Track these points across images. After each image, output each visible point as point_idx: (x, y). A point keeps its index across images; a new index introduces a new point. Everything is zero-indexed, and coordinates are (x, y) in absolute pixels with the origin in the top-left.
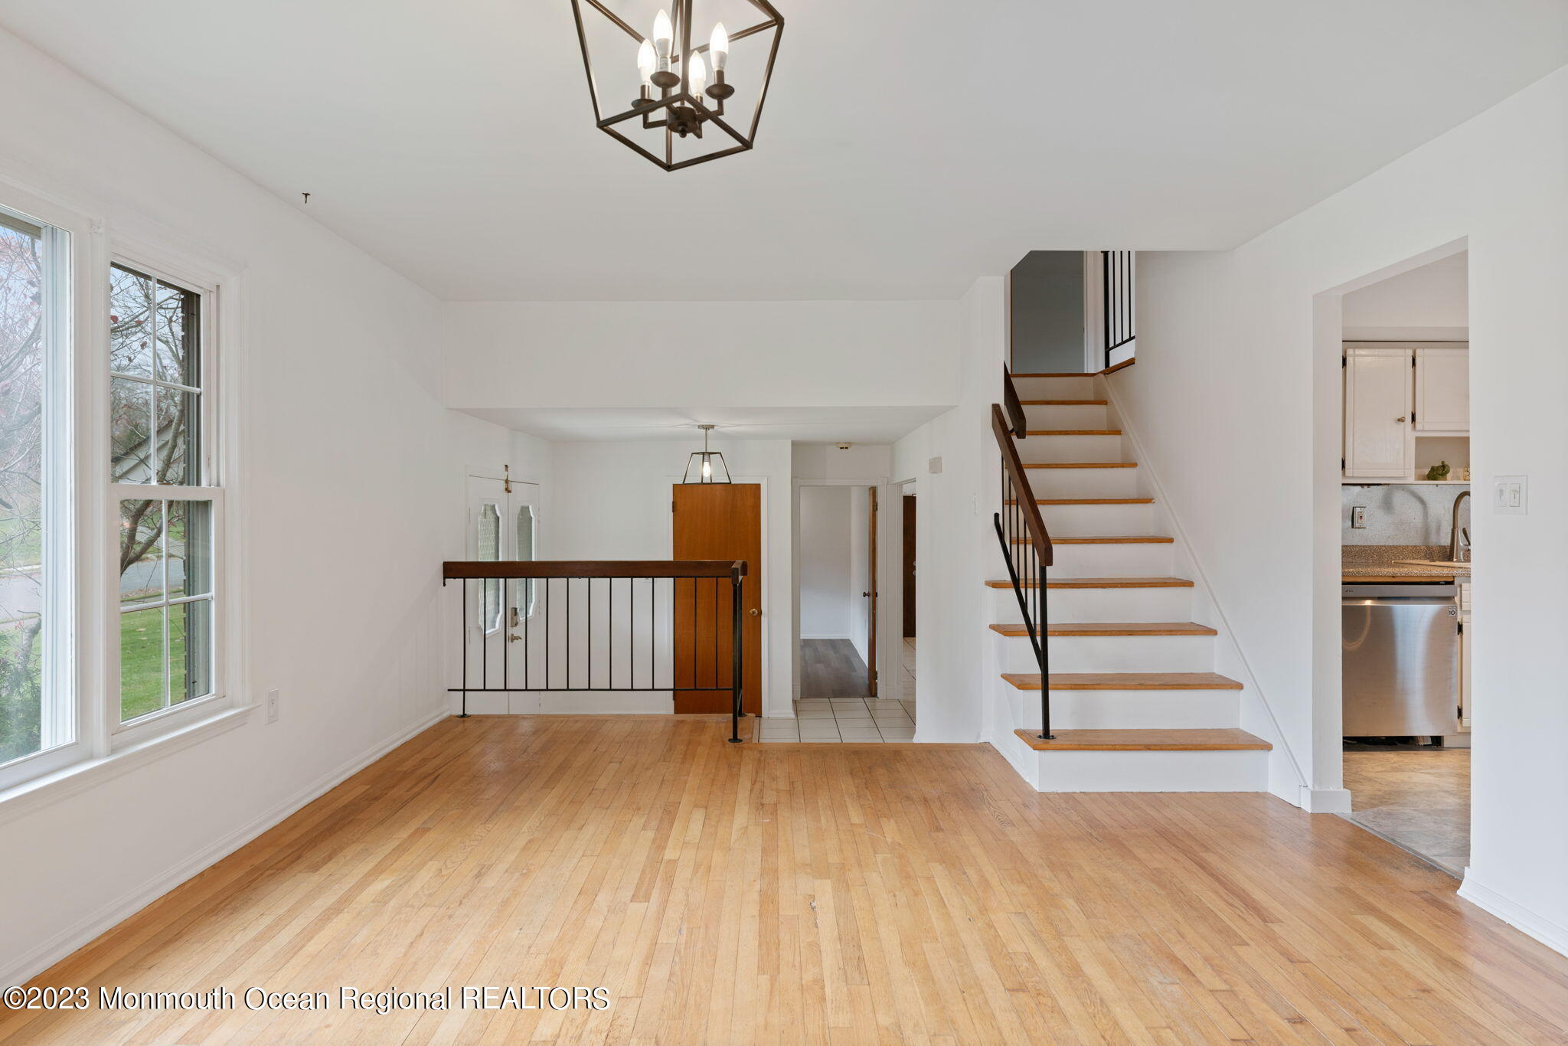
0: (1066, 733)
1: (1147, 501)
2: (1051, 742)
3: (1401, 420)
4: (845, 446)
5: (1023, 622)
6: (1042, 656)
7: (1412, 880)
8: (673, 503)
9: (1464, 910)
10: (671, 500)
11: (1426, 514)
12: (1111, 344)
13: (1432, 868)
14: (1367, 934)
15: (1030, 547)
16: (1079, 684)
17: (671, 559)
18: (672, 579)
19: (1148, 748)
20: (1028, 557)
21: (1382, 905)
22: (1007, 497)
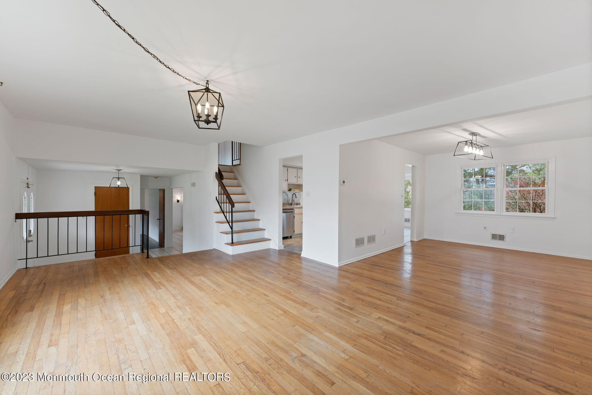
0: (236, 242)
1: (244, 194)
2: (234, 244)
3: (286, 180)
4: (157, 177)
5: (226, 220)
6: (232, 228)
7: (295, 256)
8: (95, 193)
9: (301, 257)
10: (94, 191)
11: (288, 197)
12: (234, 159)
13: (297, 254)
14: (292, 263)
15: (228, 204)
16: (238, 232)
17: (94, 210)
18: (94, 217)
19: (252, 243)
20: (227, 207)
21: (293, 259)
22: (220, 193)
